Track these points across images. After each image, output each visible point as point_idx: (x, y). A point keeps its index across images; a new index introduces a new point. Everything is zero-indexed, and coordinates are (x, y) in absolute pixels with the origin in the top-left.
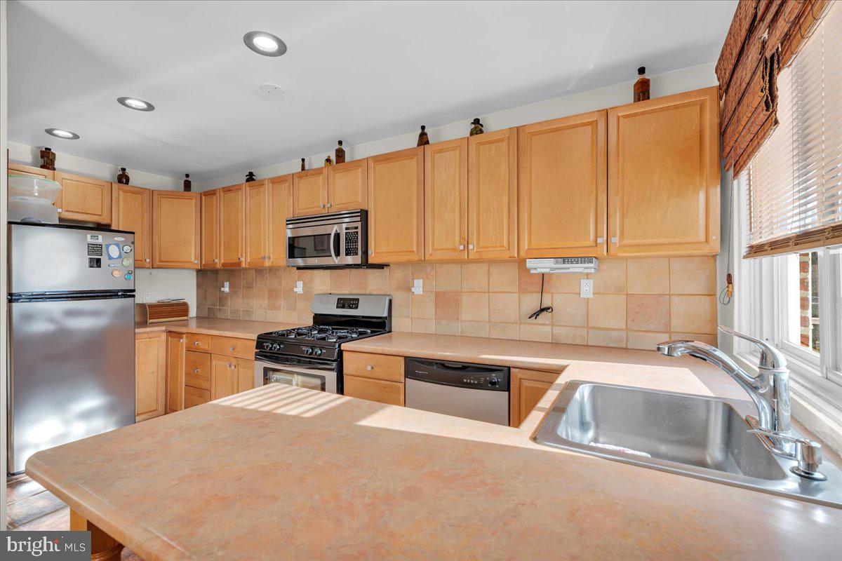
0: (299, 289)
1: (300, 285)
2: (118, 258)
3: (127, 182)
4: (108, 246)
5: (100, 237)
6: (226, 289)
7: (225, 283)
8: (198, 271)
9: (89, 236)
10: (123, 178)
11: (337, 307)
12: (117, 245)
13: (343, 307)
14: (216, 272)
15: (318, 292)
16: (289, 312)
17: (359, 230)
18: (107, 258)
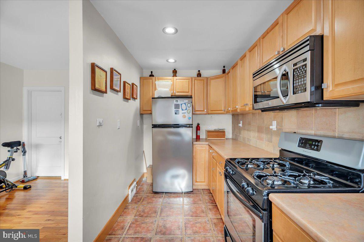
0: (274, 127)
1: (275, 123)
2: (185, 110)
3: (200, 76)
4: (181, 104)
5: (179, 101)
6: (241, 125)
7: (241, 121)
8: (233, 115)
9: (175, 101)
10: (199, 75)
11: (299, 146)
12: (185, 104)
13: (304, 147)
14: (238, 115)
15: (287, 130)
16: (269, 143)
17: (308, 62)
18: (181, 110)
